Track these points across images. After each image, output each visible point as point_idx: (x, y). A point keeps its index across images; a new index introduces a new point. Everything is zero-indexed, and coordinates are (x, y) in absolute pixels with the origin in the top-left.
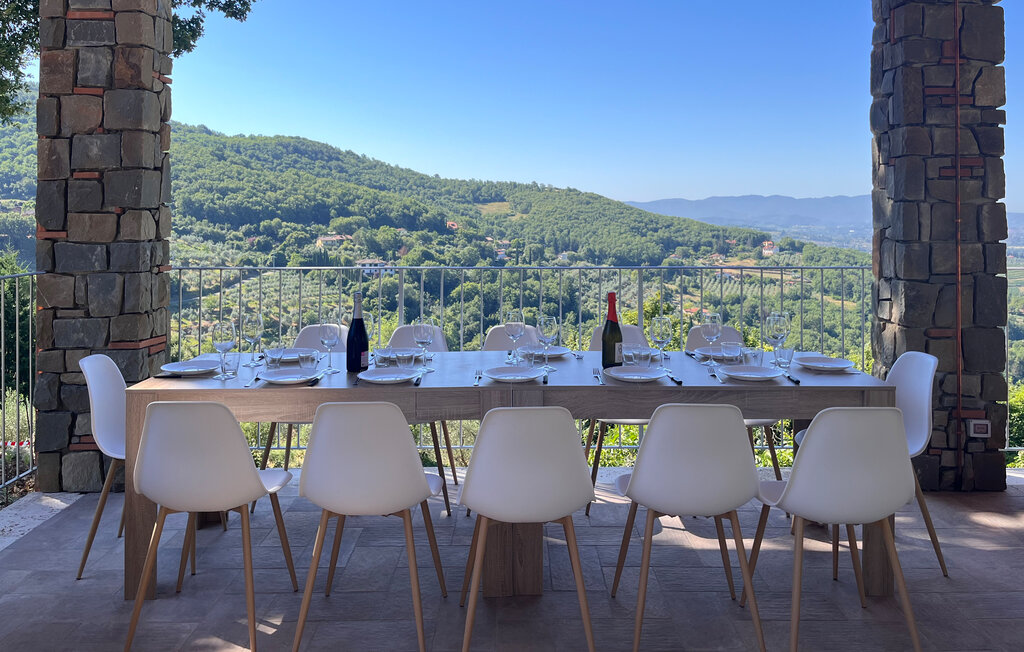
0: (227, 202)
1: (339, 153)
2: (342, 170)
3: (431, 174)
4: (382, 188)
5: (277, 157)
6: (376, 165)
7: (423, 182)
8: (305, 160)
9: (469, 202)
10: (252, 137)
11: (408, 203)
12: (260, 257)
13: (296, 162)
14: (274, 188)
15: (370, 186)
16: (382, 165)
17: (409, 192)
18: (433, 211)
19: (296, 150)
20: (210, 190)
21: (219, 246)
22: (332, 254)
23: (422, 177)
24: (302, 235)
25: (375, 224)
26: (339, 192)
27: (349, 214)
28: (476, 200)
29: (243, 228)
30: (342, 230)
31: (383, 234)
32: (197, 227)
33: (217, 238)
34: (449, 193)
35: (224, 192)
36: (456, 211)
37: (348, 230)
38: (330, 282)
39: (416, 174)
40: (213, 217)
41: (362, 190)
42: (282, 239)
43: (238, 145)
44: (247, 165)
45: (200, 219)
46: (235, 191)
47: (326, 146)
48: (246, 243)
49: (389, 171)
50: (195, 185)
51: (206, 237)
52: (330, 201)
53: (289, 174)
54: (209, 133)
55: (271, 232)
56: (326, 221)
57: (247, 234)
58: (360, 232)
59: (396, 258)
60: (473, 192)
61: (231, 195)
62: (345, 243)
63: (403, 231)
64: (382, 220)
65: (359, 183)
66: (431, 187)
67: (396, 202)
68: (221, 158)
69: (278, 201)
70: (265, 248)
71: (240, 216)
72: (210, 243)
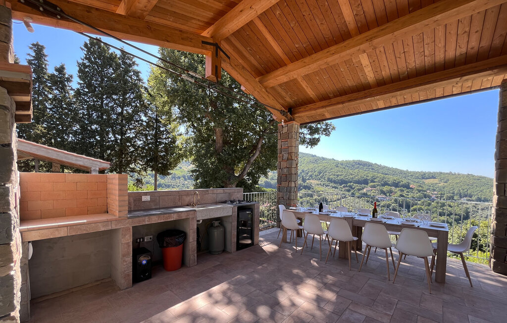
0: (338, 178)
1: (372, 164)
2: (373, 169)
3: (405, 170)
4: (386, 174)
5: (353, 166)
6: (385, 167)
7: (401, 172)
8: (361, 166)
9: (420, 179)
10: (346, 161)
11: (395, 179)
12: (347, 193)
13: (358, 167)
14: (352, 174)
15: (382, 174)
16: (387, 167)
17: (396, 175)
18: (405, 181)
19: (359, 164)
20: (334, 175)
21: (336, 190)
22: (369, 193)
23: (401, 171)
24: (360, 188)
25: (383, 185)
26: (372, 175)
27: (374, 182)
28: (423, 178)
29: (343, 185)
30: (372, 187)
31: (386, 188)
32: (331, 185)
33: (336, 188)
34: (412, 175)
35: (338, 176)
36: (415, 182)
37: (374, 187)
38: (368, 202)
39: (399, 170)
40: (335, 182)
41: (379, 175)
42: (354, 188)
43: (342, 163)
44: (344, 168)
45: (332, 182)
46: (340, 175)
47: (368, 162)
48: (343, 189)
49: (389, 169)
50: (331, 174)
51: (333, 187)
52: (369, 178)
53: (356, 171)
54: (334, 160)
55: (350, 187)
56: (367, 184)
57: (344, 187)
58: (378, 187)
59: (390, 196)
60: (422, 175)
61: (339, 176)
62: (373, 191)
63: (393, 188)
64: (386, 184)
65: (378, 173)
66: (405, 174)
67: (391, 179)
68: (337, 167)
69: (353, 178)
70: (349, 191)
71: (342, 182)
72: (334, 189)
